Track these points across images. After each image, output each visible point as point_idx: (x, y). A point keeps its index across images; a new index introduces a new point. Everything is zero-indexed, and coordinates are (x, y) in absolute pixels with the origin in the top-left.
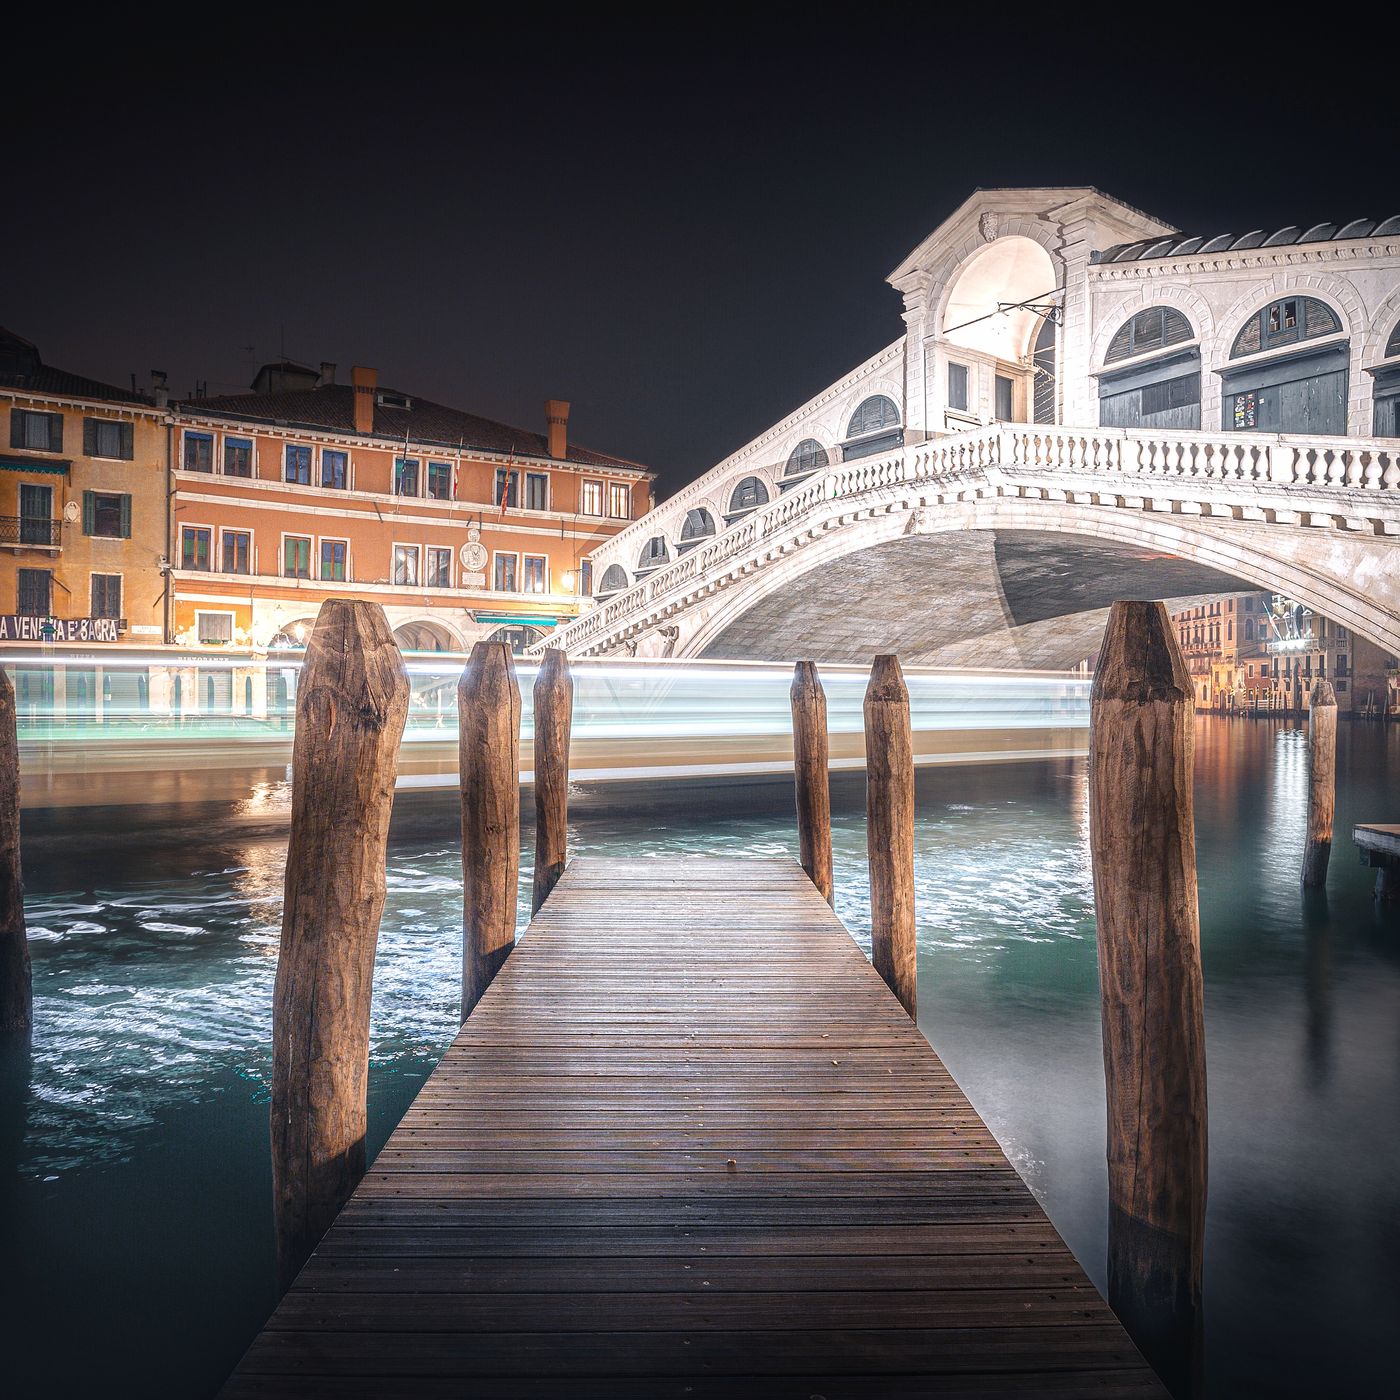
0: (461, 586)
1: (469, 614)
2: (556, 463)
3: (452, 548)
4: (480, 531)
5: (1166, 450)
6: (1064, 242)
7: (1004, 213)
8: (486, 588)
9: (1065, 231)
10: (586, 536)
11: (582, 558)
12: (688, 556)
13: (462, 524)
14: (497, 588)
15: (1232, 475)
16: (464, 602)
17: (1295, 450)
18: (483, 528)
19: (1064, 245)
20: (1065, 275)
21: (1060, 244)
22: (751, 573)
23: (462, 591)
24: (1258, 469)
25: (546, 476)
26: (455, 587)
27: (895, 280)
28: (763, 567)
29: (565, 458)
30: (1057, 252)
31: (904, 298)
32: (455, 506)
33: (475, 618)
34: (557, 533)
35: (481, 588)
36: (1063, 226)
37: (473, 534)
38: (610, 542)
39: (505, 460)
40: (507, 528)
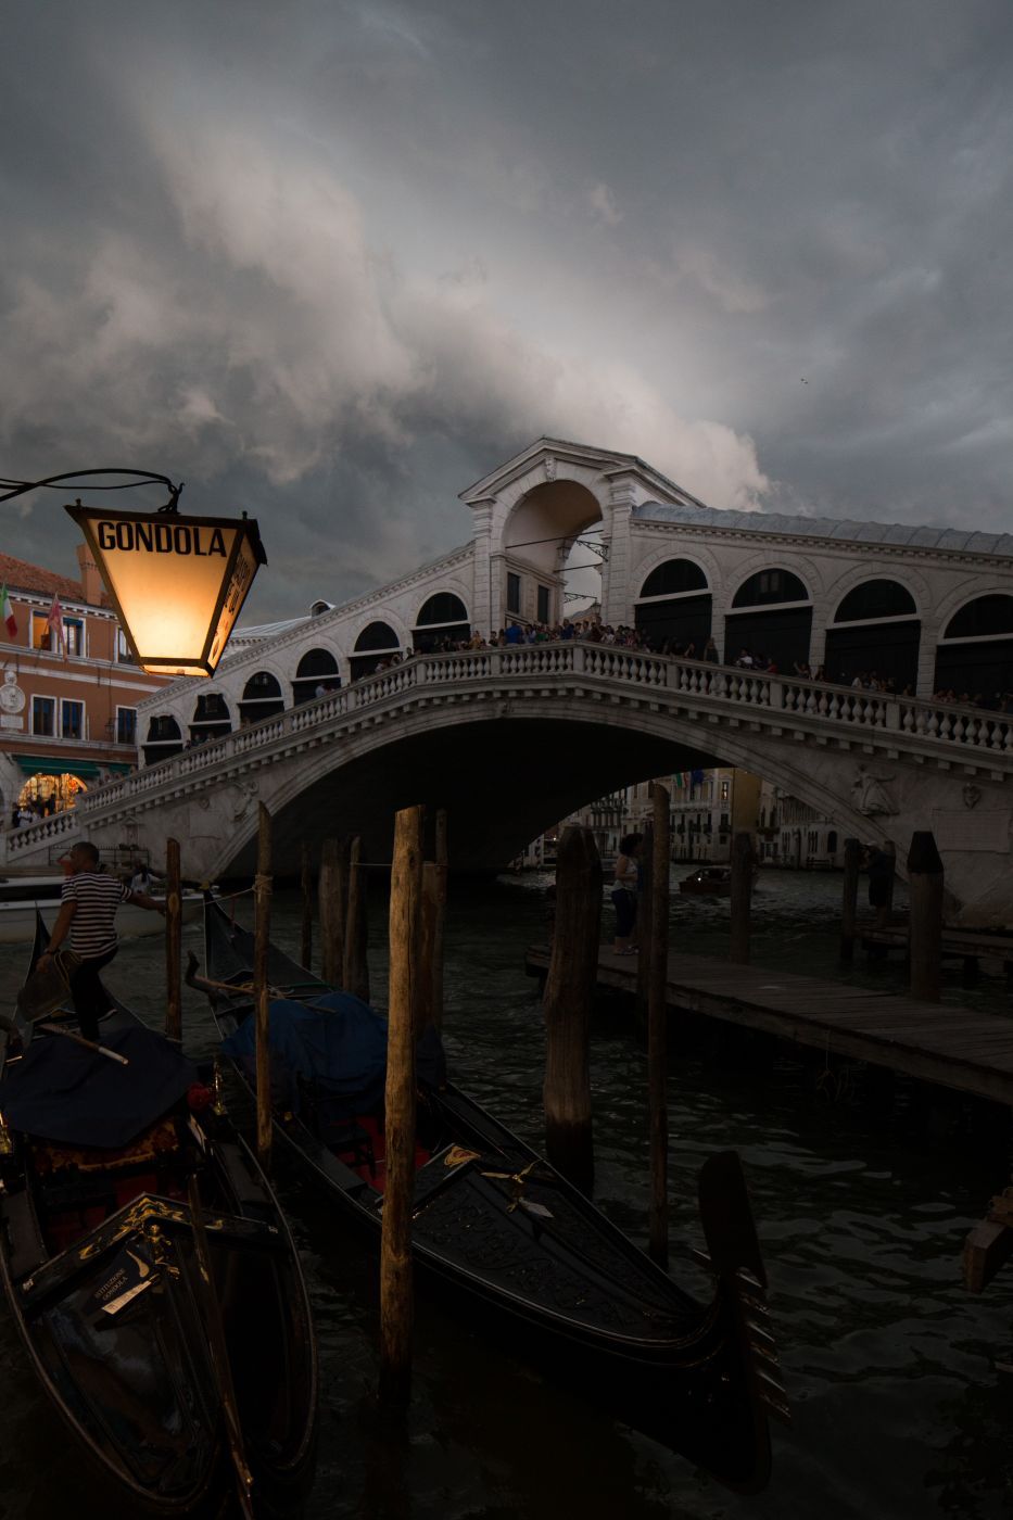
1: (7, 758)
2: (92, 609)
4: (17, 672)
8: (25, 732)
10: (121, 684)
11: (118, 706)
14: (35, 732)
16: (3, 745)
17: (785, 687)
18: (20, 670)
24: (761, 697)
25: (82, 622)
29: (99, 604)
33: (15, 762)
34: (93, 680)
35: (20, 731)
37: (10, 676)
38: (160, 693)
39: (41, 604)
40: (44, 672)
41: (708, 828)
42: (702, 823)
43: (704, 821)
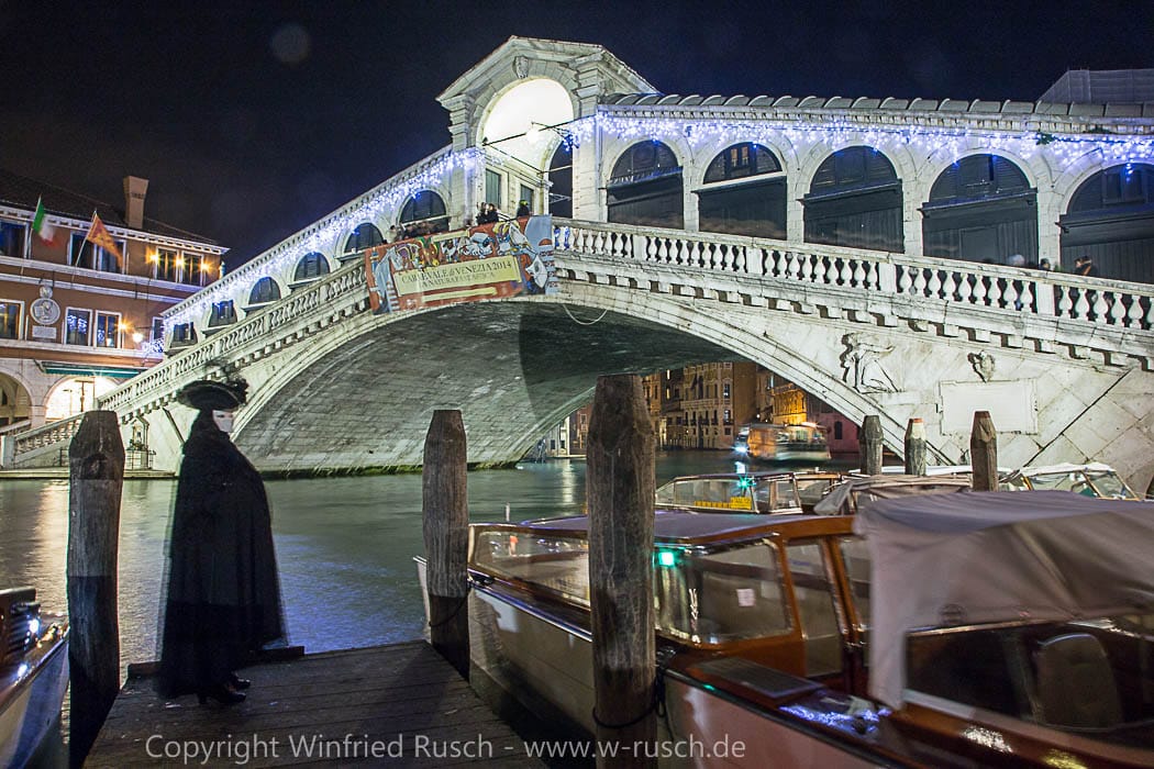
0: (30, 339)
1: (38, 365)
2: (131, 232)
3: (22, 303)
4: (52, 288)
5: (668, 245)
6: (580, 84)
7: (532, 59)
8: (58, 341)
9: (580, 77)
10: (160, 298)
11: (154, 318)
12: (256, 316)
13: (34, 281)
14: (68, 343)
15: (718, 266)
16: (32, 354)
17: (764, 251)
18: (56, 286)
19: (580, 87)
20: (580, 109)
21: (576, 86)
22: (315, 333)
23: (30, 343)
24: (738, 263)
25: (122, 243)
26: (24, 338)
27: (445, 99)
28: (326, 327)
29: (141, 228)
30: (574, 91)
31: (451, 115)
32: (27, 263)
33: (43, 369)
34: (131, 294)
35: (52, 341)
36: (579, 73)
37: (44, 291)
38: (181, 304)
39: (81, 226)
40: (80, 287)
41: (715, 422)
42: (710, 418)
43: (711, 416)
